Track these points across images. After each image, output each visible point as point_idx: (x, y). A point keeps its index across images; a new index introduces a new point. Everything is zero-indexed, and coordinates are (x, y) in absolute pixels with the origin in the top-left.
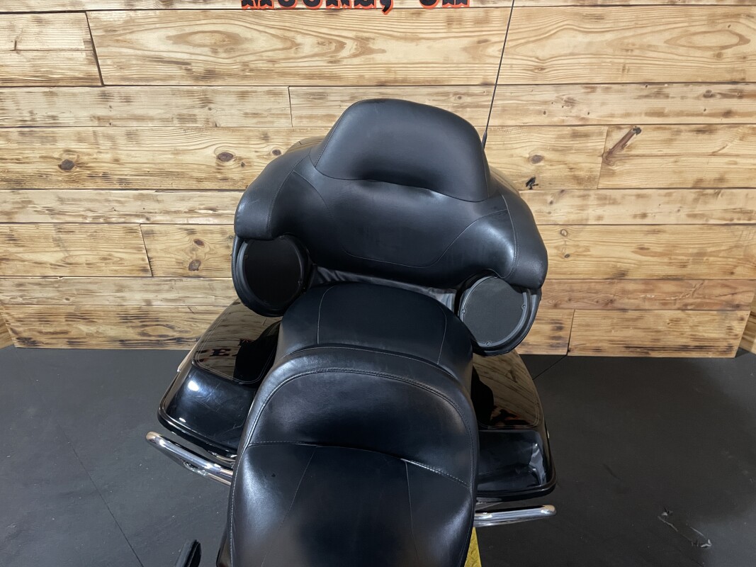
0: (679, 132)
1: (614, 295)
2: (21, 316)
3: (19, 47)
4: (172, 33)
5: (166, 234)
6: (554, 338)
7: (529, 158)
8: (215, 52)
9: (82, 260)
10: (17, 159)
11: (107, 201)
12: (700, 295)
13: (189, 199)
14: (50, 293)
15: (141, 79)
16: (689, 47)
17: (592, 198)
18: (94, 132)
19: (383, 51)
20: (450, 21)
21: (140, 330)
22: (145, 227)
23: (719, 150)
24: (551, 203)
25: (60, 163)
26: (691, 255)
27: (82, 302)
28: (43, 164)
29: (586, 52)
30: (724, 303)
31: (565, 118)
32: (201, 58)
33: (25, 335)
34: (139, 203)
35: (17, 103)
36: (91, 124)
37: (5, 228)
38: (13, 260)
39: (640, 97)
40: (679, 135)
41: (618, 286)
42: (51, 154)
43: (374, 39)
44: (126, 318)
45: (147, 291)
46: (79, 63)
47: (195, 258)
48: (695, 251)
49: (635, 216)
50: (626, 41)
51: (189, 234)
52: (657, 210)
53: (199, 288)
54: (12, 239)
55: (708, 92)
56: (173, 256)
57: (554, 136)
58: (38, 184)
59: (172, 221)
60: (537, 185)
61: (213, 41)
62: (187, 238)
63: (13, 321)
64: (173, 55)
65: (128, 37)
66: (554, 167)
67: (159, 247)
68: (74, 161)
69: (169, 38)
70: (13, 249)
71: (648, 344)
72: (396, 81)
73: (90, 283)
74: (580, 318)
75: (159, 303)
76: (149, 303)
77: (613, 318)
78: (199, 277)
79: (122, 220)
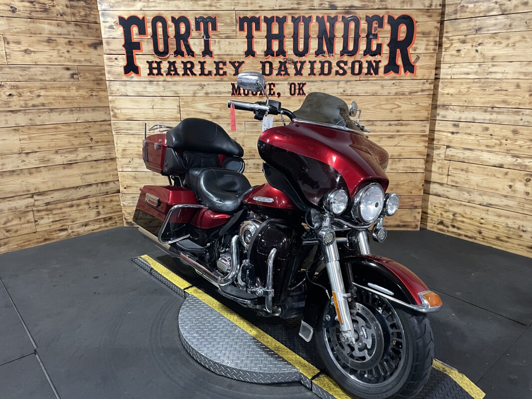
0: (382, 138)
2: (130, 212)
3: (154, 107)
4: (207, 104)
8: (221, 110)
16: (381, 109)
23: (397, 144)
30: (410, 206)
32: (216, 112)
33: (130, 220)
37: (133, 174)
38: (133, 187)
46: (174, 113)
55: (390, 124)
61: (221, 107)
63: (126, 214)
64: (206, 111)
65: (192, 105)
70: (134, 182)
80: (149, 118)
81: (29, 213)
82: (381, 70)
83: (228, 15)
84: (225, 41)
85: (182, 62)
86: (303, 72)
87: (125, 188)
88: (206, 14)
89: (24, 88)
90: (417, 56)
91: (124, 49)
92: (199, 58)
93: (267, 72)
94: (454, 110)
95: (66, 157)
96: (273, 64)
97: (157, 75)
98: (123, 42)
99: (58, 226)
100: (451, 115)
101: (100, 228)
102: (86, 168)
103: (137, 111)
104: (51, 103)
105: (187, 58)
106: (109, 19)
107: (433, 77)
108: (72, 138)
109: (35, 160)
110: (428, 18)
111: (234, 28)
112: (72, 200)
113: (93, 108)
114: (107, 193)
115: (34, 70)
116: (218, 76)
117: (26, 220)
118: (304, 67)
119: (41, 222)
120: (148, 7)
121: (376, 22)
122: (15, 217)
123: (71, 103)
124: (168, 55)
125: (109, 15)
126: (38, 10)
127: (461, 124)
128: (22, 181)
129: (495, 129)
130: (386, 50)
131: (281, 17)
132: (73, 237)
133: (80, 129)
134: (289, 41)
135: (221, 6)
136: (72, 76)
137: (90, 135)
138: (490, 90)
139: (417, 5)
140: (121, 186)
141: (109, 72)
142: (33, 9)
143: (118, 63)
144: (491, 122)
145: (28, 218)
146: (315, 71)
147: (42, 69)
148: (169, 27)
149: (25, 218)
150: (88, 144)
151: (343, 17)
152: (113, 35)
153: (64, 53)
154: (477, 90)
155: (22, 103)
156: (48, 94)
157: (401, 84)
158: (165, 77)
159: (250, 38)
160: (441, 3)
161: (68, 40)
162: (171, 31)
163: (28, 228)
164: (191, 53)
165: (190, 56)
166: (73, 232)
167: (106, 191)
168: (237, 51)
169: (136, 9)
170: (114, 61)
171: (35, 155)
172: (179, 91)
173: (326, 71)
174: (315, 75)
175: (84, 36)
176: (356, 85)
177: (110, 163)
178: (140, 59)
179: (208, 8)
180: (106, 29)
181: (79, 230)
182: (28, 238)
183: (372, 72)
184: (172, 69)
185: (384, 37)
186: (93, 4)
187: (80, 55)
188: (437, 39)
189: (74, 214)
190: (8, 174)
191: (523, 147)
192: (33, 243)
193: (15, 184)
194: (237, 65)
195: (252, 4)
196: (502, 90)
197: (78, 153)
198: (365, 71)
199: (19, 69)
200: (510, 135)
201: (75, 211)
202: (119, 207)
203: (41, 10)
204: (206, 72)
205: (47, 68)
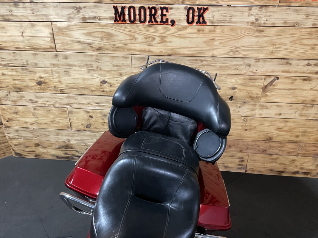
0: (296, 80)
1: (267, 148)
2: (17, 144)
3: (24, 35)
4: (86, 31)
5: (78, 113)
6: (240, 165)
7: (230, 88)
8: (102, 40)
9: (43, 122)
10: (20, 80)
11: (55, 98)
12: (305, 150)
13: (88, 98)
14: (29, 135)
15: (72, 50)
16: (300, 44)
17: (257, 106)
18: (52, 70)
19: (171, 42)
20: (199, 31)
21: (65, 152)
22: (70, 109)
23: (313, 88)
24: (240, 107)
25: (37, 82)
26: (301, 132)
27: (42, 139)
28: (30, 82)
29: (256, 45)
30: (315, 154)
31: (246, 72)
32: (96, 42)
33: (18, 151)
34: (68, 99)
35: (21, 57)
36: (50, 67)
37: (13, 107)
38: (15, 120)
39: (279, 64)
40: (295, 81)
41: (269, 144)
42: (33, 78)
43: (167, 37)
44: (59, 147)
45: (68, 136)
46: (47, 42)
47: (89, 123)
48: (302, 131)
49: (276, 114)
50: (273, 41)
51: (87, 113)
52: (286, 112)
53: (90, 136)
54: (15, 112)
55: (308, 63)
56: (80, 122)
57: (242, 79)
58: (28, 90)
59: (81, 107)
60: (234, 99)
61: (101, 36)
62: (86, 115)
63: (13, 145)
64: (85, 40)
65: (68, 32)
66: (241, 92)
67: (74, 118)
68: (43, 81)
69: (84, 34)
71: (281, 170)
72: (175, 54)
73: (46, 131)
74: (252, 157)
75: (73, 141)
76: (69, 141)
77: (266, 158)
78: (90, 131)
79: (60, 106)
80: (19, 48)
103: (5, 39)
140: (2, 119)
172: (50, 15)
176: (274, 12)
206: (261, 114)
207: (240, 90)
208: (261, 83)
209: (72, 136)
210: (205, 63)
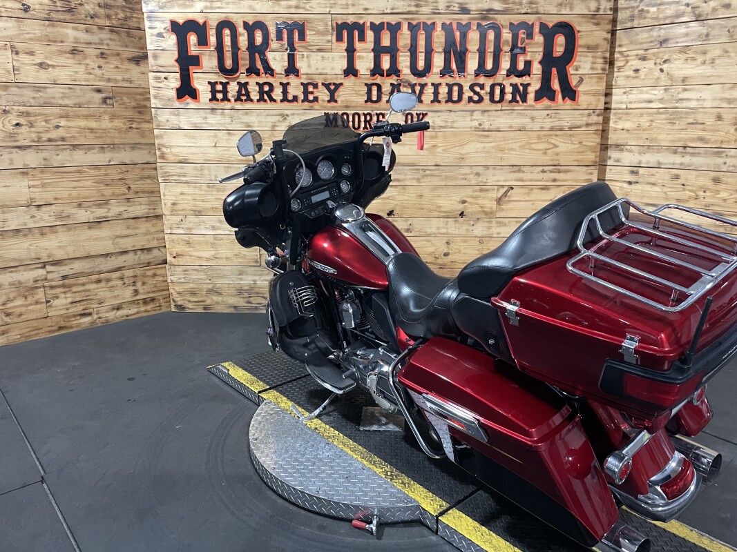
2: (181, 290)
3: (217, 145)
7: (460, 201)
9: (224, 256)
10: (203, 200)
14: (202, 276)
16: (531, 149)
17: (494, 222)
21: (246, 300)
24: (473, 225)
27: (218, 282)
29: (483, 151)
31: (475, 182)
33: (179, 303)
35: (210, 172)
37: (186, 237)
38: (186, 255)
39: (511, 172)
40: (532, 190)
44: (240, 292)
45: (255, 275)
50: (500, 146)
54: (188, 243)
55: (543, 170)
57: (472, 191)
60: (465, 216)
63: (176, 293)
66: (473, 206)
70: (188, 249)
76: (255, 281)
80: (209, 160)
81: (38, 290)
82: (531, 96)
83: (321, 20)
84: (317, 55)
85: (257, 83)
86: (424, 98)
87: (174, 257)
88: (291, 19)
89: (36, 116)
90: (580, 77)
91: (176, 64)
92: (280, 78)
93: (374, 98)
94: (631, 151)
95: (93, 212)
96: (383, 87)
97: (222, 100)
98: (176, 55)
99: (79, 309)
100: (628, 158)
101: (138, 313)
102: (120, 229)
103: (193, 150)
104: (73, 137)
105: (263, 79)
106: (157, 24)
107: (602, 106)
108: (102, 186)
109: (50, 216)
110: (594, 27)
111: (329, 37)
112: (100, 273)
113: (132, 146)
114: (149, 264)
115: (51, 91)
116: (306, 103)
117: (35, 299)
118: (425, 92)
119: (55, 303)
120: (211, 8)
121: (524, 31)
122: (19, 295)
123: (102, 137)
124: (238, 74)
125: (157, 19)
126: (59, 9)
127: (641, 171)
128: (30, 245)
129: (689, 177)
130: (537, 69)
131: (394, 23)
132: (100, 325)
133: (114, 174)
134: (405, 56)
135: (312, 8)
136: (105, 100)
137: (127, 182)
138: (681, 124)
139: (580, 9)
140: (168, 255)
141: (156, 97)
142: (53, 8)
143: (168, 84)
144: (683, 167)
145: (37, 297)
146: (440, 97)
147: (61, 90)
148: (240, 35)
149: (33, 297)
150: (125, 194)
151: (479, 25)
152: (162, 46)
153: (93, 69)
154: (663, 124)
155: (34, 136)
156: (70, 124)
157: (558, 116)
158: (233, 104)
159: (351, 51)
160: (612, 7)
161: (99, 51)
162: (243, 41)
163: (36, 311)
164: (269, 71)
165: (268, 75)
166: (100, 318)
167: (147, 261)
168: (333, 69)
169: (194, 11)
170: (163, 81)
171: (49, 208)
172: (251, 123)
173: (455, 97)
174: (439, 102)
175: (122, 46)
176: (497, 117)
177: (154, 222)
178: (198, 78)
179: (293, 11)
180: (153, 37)
181: (107, 315)
182: (36, 325)
183: (518, 98)
184: (243, 92)
185: (535, 52)
186: (136, 3)
187: (116, 73)
188: (608, 55)
189: (101, 293)
190: (11, 234)
191: (728, 201)
192: (42, 333)
193: (19, 249)
194: (332, 87)
195: (353, 5)
196: (697, 123)
197: (109, 207)
198: (509, 97)
199: (32, 89)
200: (710, 184)
201: (103, 288)
202: (165, 284)
203: (64, 9)
204: (290, 97)
205: (70, 88)
206: (499, 233)
207: (471, 203)
208: (495, 195)
209: (261, 275)
210: (428, 172)
